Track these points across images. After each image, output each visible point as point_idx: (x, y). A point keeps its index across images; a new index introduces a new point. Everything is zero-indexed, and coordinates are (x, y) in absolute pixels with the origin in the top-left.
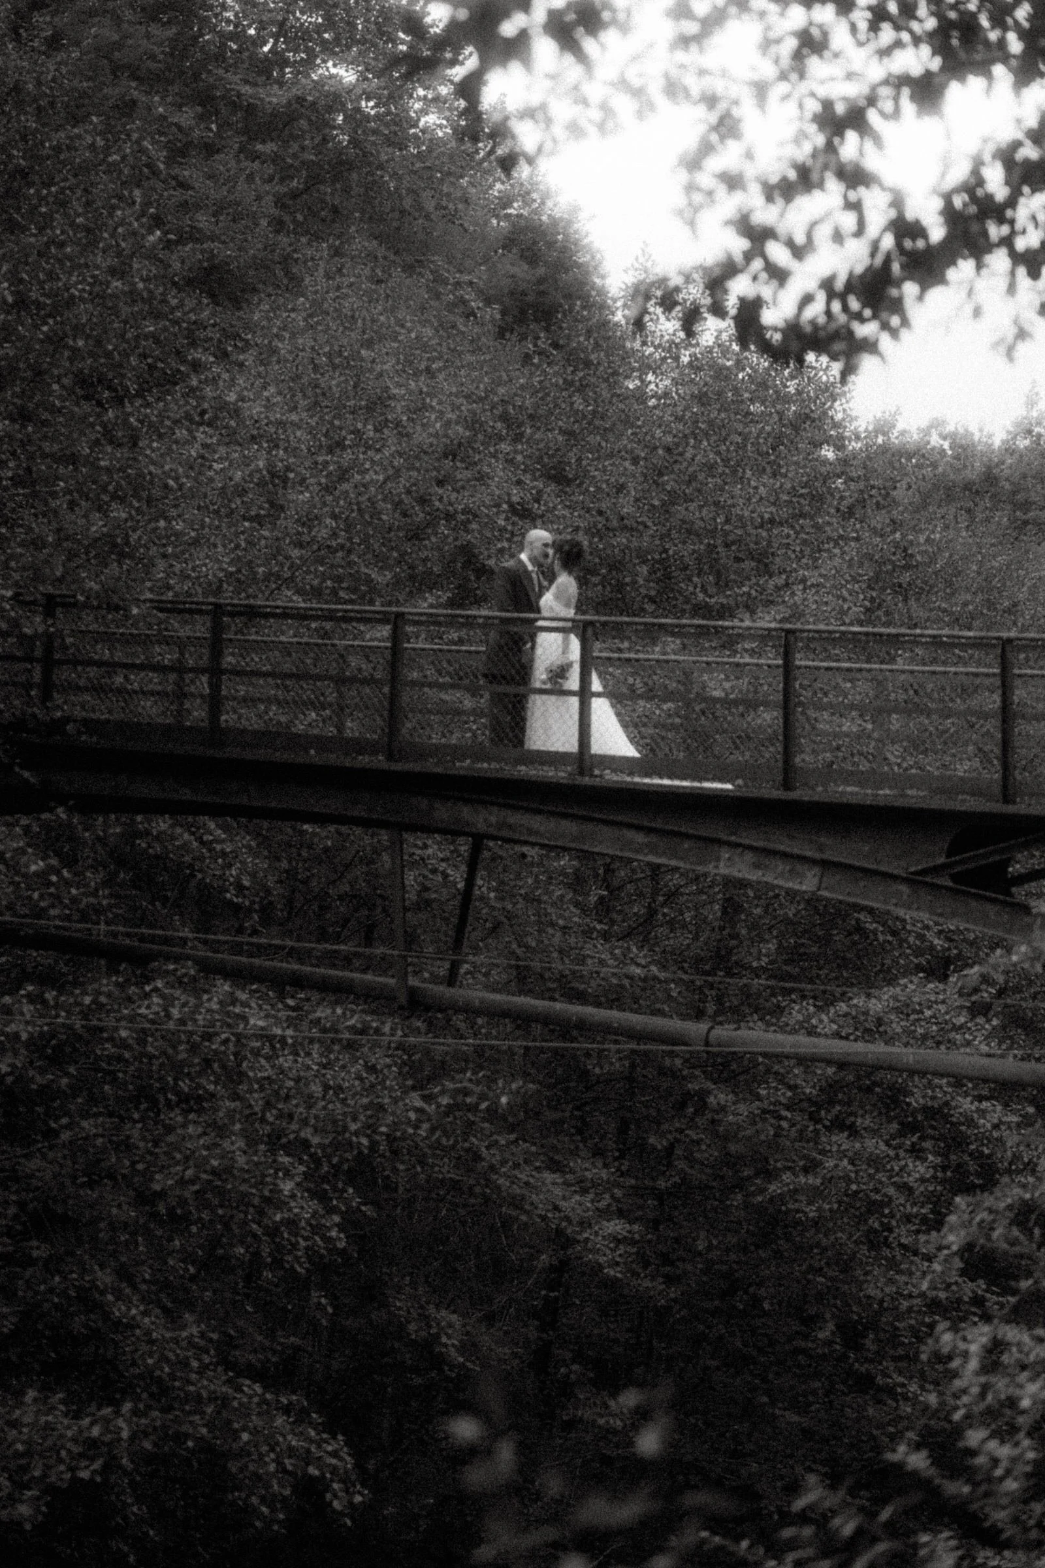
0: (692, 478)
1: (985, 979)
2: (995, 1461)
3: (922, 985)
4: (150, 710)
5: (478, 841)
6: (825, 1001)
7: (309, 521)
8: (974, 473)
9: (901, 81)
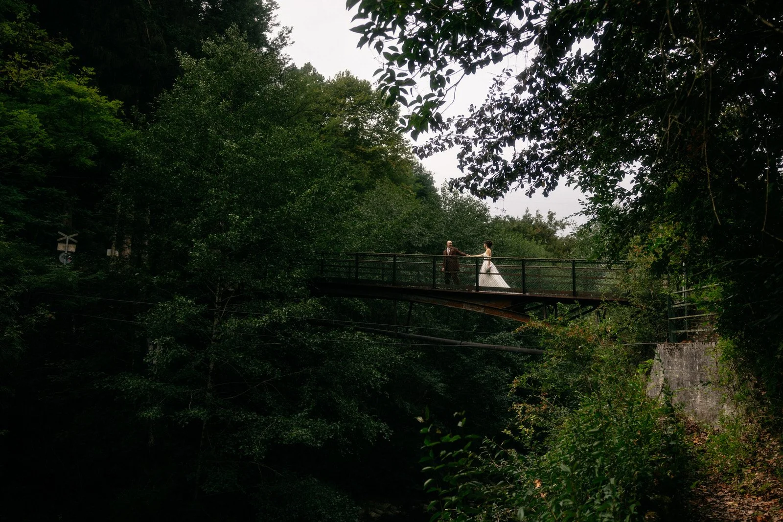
0: (456, 227)
1: (520, 331)
2: (526, 432)
3: (506, 333)
4: (343, 275)
5: (412, 302)
6: (485, 336)
7: (376, 236)
8: (515, 226)
9: (506, 138)
